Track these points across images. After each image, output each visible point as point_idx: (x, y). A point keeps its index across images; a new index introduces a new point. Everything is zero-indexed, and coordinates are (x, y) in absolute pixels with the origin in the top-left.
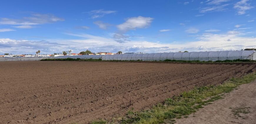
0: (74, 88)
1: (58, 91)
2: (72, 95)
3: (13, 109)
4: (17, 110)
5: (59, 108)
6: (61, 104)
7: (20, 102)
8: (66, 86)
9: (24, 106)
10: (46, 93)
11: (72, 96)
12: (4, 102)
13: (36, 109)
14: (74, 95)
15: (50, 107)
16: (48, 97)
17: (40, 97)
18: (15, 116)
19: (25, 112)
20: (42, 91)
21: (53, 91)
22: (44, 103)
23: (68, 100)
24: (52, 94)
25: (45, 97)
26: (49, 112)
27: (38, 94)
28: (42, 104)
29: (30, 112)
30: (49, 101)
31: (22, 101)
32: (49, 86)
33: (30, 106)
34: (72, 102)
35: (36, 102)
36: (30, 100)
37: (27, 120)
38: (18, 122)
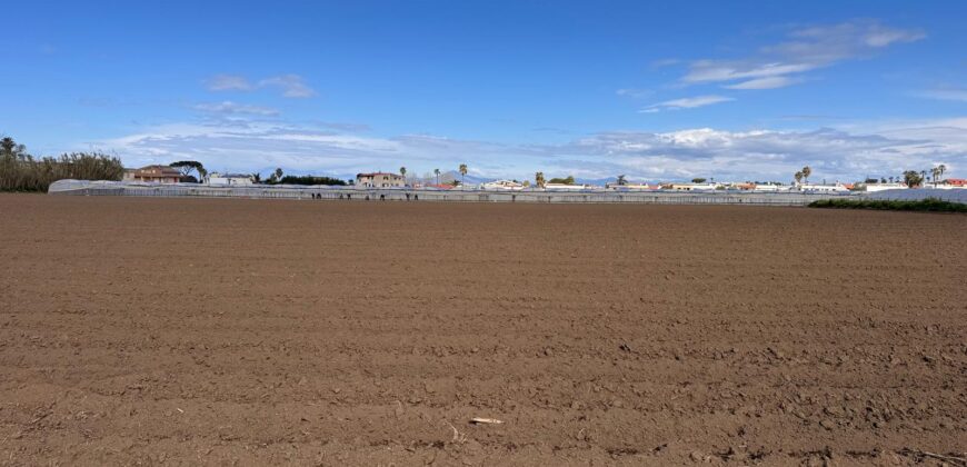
0: (957, 349)
1: (872, 348)
2: (945, 387)
3: (683, 390)
4: (698, 397)
5: (873, 441)
6: (882, 423)
7: (712, 367)
8: (911, 331)
9: (724, 385)
10: (819, 349)
11: (945, 393)
12: (662, 353)
13: (767, 419)
14: (958, 391)
15: (828, 423)
16: (824, 367)
17: (792, 363)
18: (687, 423)
19: (722, 420)
20: (802, 333)
21: (849, 346)
22: (803, 396)
23: (923, 406)
24: (845, 358)
25: (812, 364)
26: (823, 448)
27: (784, 345)
28: (798, 400)
29: (742, 421)
30: (827, 389)
31: (721, 365)
32: (831, 319)
33: (746, 391)
34: (941, 425)
35: (774, 381)
36: (749, 366)
37: (725, 458)
38: (691, 456)
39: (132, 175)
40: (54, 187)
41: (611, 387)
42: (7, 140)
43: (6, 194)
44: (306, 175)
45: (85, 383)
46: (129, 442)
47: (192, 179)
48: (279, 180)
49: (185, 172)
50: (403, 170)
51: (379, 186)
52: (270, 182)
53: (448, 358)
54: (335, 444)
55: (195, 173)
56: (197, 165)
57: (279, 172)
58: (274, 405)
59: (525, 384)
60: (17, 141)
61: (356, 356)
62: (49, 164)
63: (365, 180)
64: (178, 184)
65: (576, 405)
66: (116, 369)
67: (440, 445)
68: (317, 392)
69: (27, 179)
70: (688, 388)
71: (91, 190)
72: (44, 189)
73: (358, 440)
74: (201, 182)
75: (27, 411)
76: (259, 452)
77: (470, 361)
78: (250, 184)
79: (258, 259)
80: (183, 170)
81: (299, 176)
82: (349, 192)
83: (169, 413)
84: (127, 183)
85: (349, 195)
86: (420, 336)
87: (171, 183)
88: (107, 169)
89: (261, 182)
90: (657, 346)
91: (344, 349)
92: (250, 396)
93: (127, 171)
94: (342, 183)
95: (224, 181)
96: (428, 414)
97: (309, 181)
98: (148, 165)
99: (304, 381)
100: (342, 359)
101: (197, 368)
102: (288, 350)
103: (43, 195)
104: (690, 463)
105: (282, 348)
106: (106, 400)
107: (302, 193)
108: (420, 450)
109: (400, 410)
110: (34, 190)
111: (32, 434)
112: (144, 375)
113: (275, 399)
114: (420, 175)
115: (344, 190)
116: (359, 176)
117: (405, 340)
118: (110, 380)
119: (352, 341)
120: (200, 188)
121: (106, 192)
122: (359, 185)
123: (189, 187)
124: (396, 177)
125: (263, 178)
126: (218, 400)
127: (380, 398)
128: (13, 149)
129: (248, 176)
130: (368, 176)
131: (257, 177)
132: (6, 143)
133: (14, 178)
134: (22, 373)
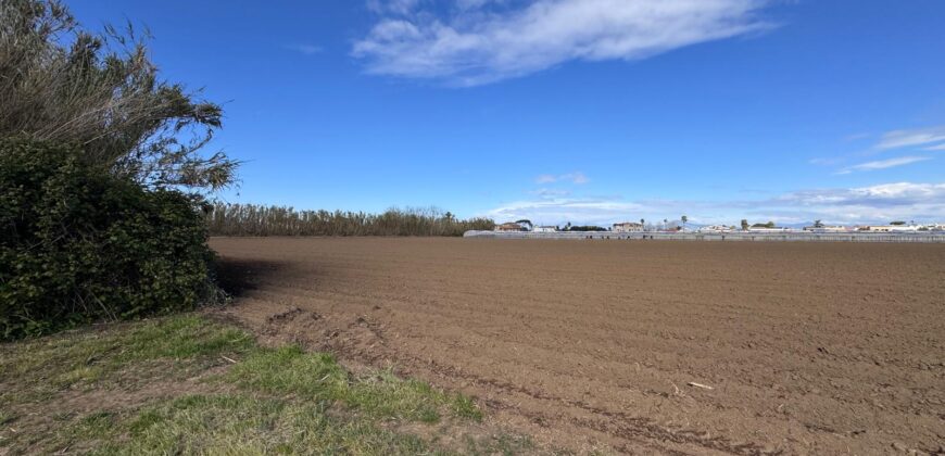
3: (883, 390)
4: (901, 399)
7: (917, 376)
9: (931, 392)
12: (860, 357)
18: (889, 418)
31: (928, 375)
38: (892, 445)
39: (499, 228)
40: (466, 234)
41: (809, 378)
43: (447, 237)
44: (583, 226)
45: (474, 329)
46: (491, 361)
47: (525, 229)
48: (569, 228)
49: (521, 226)
50: (642, 221)
51: (627, 231)
52: (563, 230)
53: (672, 340)
54: (597, 381)
55: (527, 226)
56: (528, 222)
57: (569, 224)
59: (731, 365)
60: (452, 213)
61: (611, 332)
62: (464, 223)
63: (618, 227)
64: (519, 231)
65: (776, 386)
67: (666, 395)
69: (455, 230)
70: (888, 389)
71: (481, 235)
72: (462, 235)
73: (611, 382)
74: (530, 230)
76: (555, 378)
77: (689, 344)
78: (554, 231)
80: (521, 224)
81: (580, 226)
82: (608, 234)
84: (497, 231)
85: (608, 237)
86: (652, 324)
87: (516, 231)
88: (489, 225)
89: (559, 230)
90: (855, 352)
91: (603, 326)
93: (496, 225)
94: (604, 230)
95: (541, 230)
96: (657, 375)
97: (585, 229)
98: (506, 222)
99: (580, 342)
100: (602, 333)
101: (524, 328)
103: (460, 238)
104: (892, 451)
105: (568, 322)
107: (581, 235)
108: (652, 395)
109: (638, 369)
110: (457, 236)
114: (654, 224)
115: (605, 234)
116: (615, 225)
117: (642, 325)
118: (485, 328)
120: (529, 234)
121: (487, 236)
122: (615, 231)
123: (524, 233)
124: (637, 225)
125: (561, 228)
126: (534, 346)
127: (625, 360)
128: (451, 217)
129: (553, 227)
130: (620, 225)
131: (558, 228)
132: (449, 214)
133: (451, 230)
134: (449, 321)
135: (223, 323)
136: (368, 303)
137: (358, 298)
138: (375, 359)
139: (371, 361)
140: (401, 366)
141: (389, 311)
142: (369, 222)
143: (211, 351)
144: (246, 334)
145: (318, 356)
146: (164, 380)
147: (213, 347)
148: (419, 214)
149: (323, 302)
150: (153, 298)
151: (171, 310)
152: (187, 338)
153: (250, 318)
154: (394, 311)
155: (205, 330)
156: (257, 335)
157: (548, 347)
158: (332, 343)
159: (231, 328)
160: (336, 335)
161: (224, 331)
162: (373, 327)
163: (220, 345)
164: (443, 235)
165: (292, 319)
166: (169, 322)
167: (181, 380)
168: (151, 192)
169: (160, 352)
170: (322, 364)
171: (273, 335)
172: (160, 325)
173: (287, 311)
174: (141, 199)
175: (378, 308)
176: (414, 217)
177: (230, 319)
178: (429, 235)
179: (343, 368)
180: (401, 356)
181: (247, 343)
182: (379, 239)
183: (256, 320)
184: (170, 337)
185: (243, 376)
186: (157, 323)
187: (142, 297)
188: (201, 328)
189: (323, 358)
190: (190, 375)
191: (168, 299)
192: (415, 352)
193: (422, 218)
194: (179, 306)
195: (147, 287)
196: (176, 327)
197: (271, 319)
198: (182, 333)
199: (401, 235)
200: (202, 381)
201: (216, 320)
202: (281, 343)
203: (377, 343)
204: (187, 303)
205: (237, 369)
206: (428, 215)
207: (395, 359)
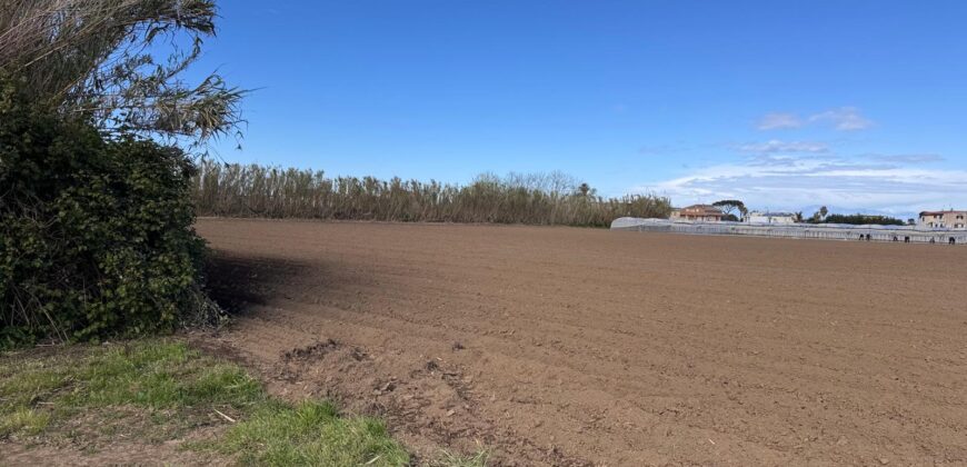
39: (678, 213)
40: (616, 224)
42: (584, 185)
43: (580, 229)
44: (854, 214)
45: (630, 397)
47: (732, 218)
48: (822, 218)
49: (727, 211)
51: (950, 226)
52: (811, 221)
55: (736, 212)
56: (738, 204)
57: (824, 210)
58: (808, 459)
60: (591, 186)
61: (910, 427)
62: (614, 204)
63: (931, 219)
64: (720, 222)
66: (657, 389)
68: (858, 457)
69: (596, 216)
71: (644, 227)
72: (608, 225)
74: (742, 220)
75: (586, 410)
78: (791, 222)
79: (795, 301)
80: (724, 209)
81: (846, 214)
82: (907, 233)
83: (701, 442)
84: (674, 221)
85: (907, 238)
87: (713, 221)
88: (659, 209)
89: (803, 221)
91: (894, 414)
92: (781, 443)
93: (674, 209)
94: (899, 223)
95: (765, 220)
97: (858, 220)
98: (694, 204)
99: (843, 441)
100: (894, 426)
101: (730, 404)
102: (825, 403)
103: (606, 230)
105: (819, 400)
106: (648, 416)
107: (848, 233)
110: (599, 226)
111: (588, 432)
112: (680, 400)
113: (809, 454)
115: (901, 232)
116: (922, 214)
118: (651, 398)
119: (906, 407)
120: (740, 226)
121: (656, 229)
122: (922, 225)
123: (728, 225)
125: (806, 216)
126: (749, 440)
128: (588, 192)
129: (790, 215)
130: (935, 215)
131: (799, 216)
132: (584, 188)
133: (591, 216)
134: (584, 378)
135: (216, 357)
136: (444, 338)
137: (429, 328)
138: (454, 435)
139: (449, 438)
140: (499, 452)
141: (479, 354)
142: (446, 200)
143: (200, 400)
144: (249, 377)
145: (362, 422)
146: (133, 439)
147: (201, 394)
148: (532, 187)
149: (371, 331)
150: (116, 311)
151: (142, 331)
152: (164, 377)
153: (256, 352)
154: (487, 355)
155: (190, 366)
156: (267, 379)
157: (775, 445)
158: (384, 401)
159: (228, 366)
160: (391, 388)
161: (218, 369)
162: (452, 378)
163: (212, 391)
164: (574, 224)
165: (321, 358)
166: (139, 349)
167: (157, 442)
168: (115, 144)
169: (127, 396)
170: (369, 437)
171: (292, 381)
172: (127, 354)
173: (313, 343)
174: (102, 153)
175: (460, 347)
176: (522, 192)
177: (226, 352)
178: (549, 224)
179: (403, 446)
180: (500, 434)
181: (252, 391)
182: (461, 227)
183: (264, 355)
184: (140, 373)
185: (245, 445)
186: (123, 349)
187: (102, 309)
188: (185, 363)
189: (370, 426)
190: (170, 436)
191: (138, 313)
192: (523, 429)
193: (537, 194)
194: (152, 327)
195: (108, 293)
196: (149, 358)
197: (288, 355)
198: (157, 367)
199: (498, 222)
200: (186, 447)
201: (206, 351)
202: (303, 395)
203: (458, 408)
204: (165, 322)
205: (238, 432)
206: (548, 190)
207: (488, 439)
